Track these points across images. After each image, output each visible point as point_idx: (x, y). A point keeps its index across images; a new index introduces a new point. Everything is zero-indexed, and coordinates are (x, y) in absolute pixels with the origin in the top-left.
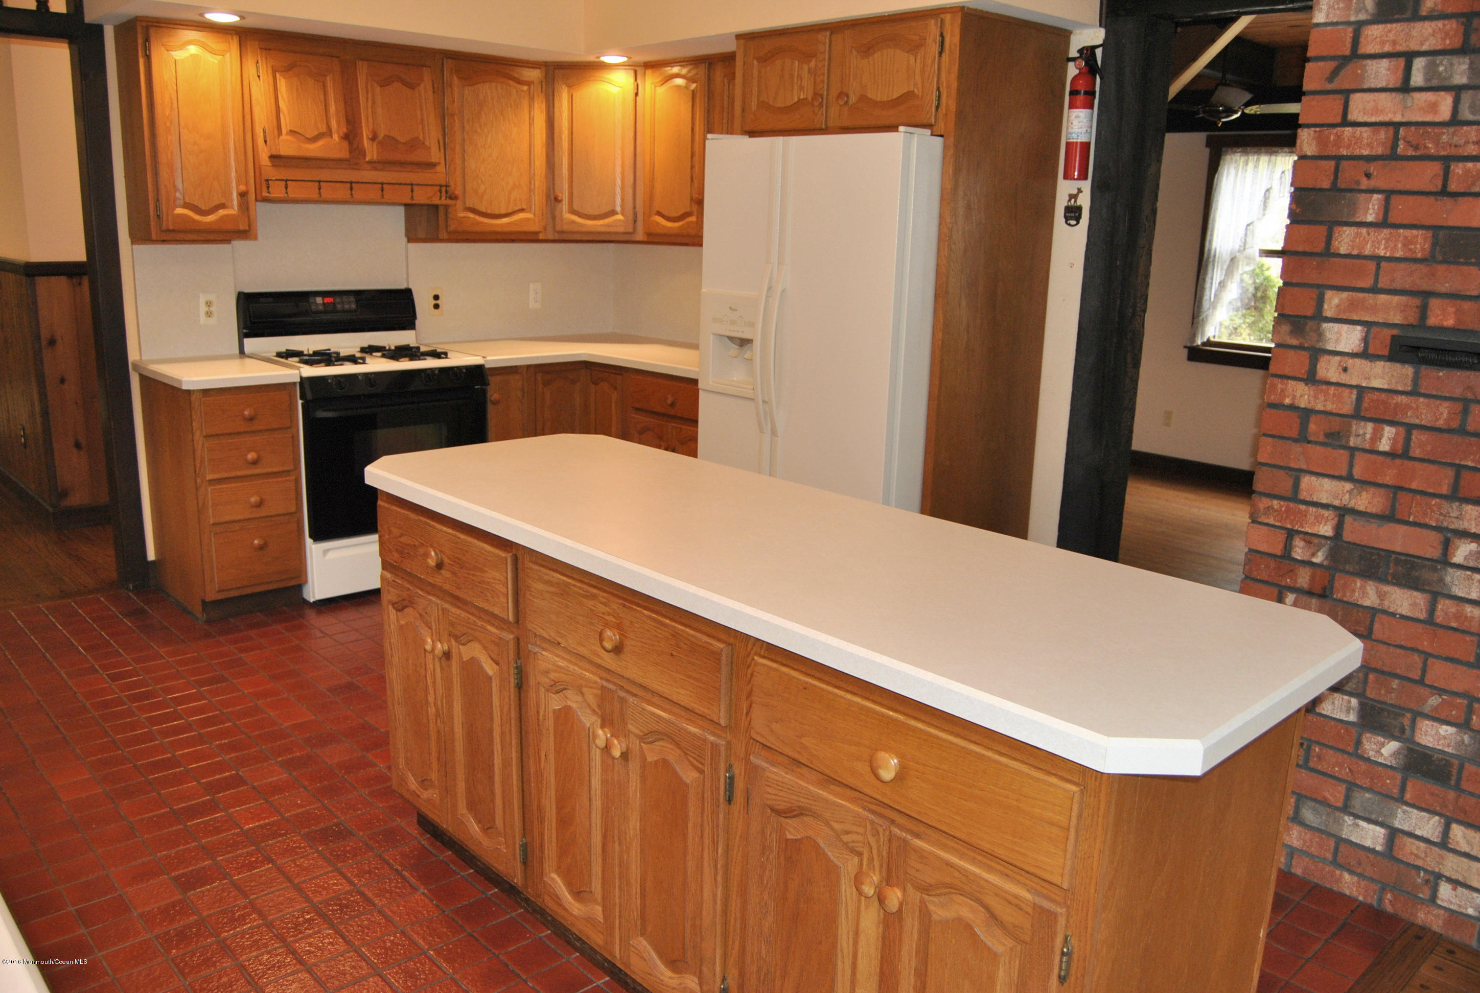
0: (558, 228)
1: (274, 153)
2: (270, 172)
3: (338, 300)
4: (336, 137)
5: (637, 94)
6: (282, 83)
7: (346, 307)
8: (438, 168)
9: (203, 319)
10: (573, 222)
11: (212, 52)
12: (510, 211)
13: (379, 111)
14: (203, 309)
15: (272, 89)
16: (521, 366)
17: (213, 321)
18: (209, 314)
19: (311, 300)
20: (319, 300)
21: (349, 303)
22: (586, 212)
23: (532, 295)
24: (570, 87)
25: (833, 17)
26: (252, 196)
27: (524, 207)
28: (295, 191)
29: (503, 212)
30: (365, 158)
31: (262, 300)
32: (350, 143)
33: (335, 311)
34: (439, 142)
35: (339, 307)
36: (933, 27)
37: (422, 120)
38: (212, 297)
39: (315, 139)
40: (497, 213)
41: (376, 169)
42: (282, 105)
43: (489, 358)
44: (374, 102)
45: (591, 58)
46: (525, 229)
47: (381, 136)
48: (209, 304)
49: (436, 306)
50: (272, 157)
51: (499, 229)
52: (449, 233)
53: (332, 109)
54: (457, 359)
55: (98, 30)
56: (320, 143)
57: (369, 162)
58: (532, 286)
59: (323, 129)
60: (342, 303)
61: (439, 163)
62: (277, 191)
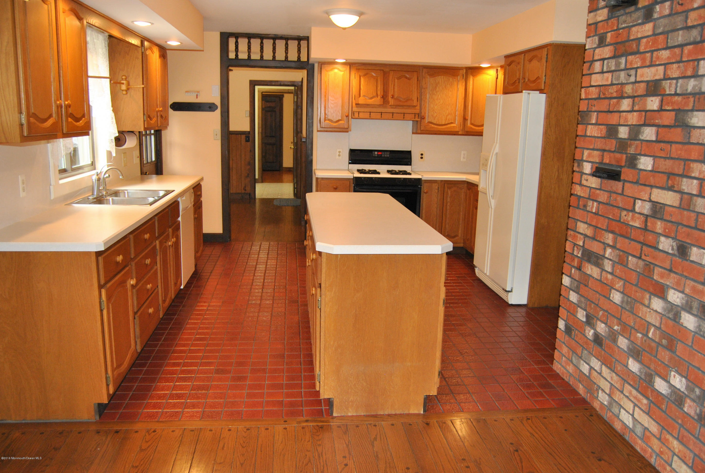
0: (466, 130)
1: (357, 103)
2: (355, 109)
3: (383, 153)
4: (379, 97)
5: (497, 78)
6: (362, 79)
7: (386, 156)
8: (417, 108)
9: (337, 157)
10: (471, 128)
11: (341, 71)
12: (446, 123)
13: (396, 88)
14: (338, 154)
15: (359, 82)
16: (438, 180)
17: (340, 158)
18: (339, 155)
19: (373, 153)
20: (376, 153)
21: (387, 154)
22: (476, 124)
23: (462, 156)
24: (473, 76)
25: (524, 48)
26: (350, 117)
27: (453, 122)
28: (361, 115)
29: (443, 123)
30: (389, 104)
31: (356, 152)
32: (384, 99)
33: (381, 156)
34: (418, 98)
35: (383, 156)
36: (545, 51)
37: (412, 91)
38: (341, 150)
39: (371, 98)
40: (441, 124)
41: (392, 108)
42: (362, 87)
43: (425, 176)
44: (394, 85)
45: (477, 65)
46: (452, 130)
47: (396, 96)
48: (339, 152)
49: (422, 158)
50: (356, 104)
51: (442, 130)
52: (421, 130)
53: (379, 88)
54: (413, 176)
55: (313, 65)
56: (373, 100)
57: (390, 106)
58: (462, 153)
59: (375, 94)
60: (385, 154)
61: (417, 106)
62: (356, 115)
